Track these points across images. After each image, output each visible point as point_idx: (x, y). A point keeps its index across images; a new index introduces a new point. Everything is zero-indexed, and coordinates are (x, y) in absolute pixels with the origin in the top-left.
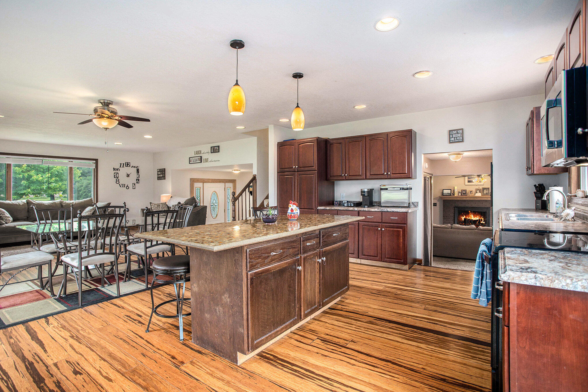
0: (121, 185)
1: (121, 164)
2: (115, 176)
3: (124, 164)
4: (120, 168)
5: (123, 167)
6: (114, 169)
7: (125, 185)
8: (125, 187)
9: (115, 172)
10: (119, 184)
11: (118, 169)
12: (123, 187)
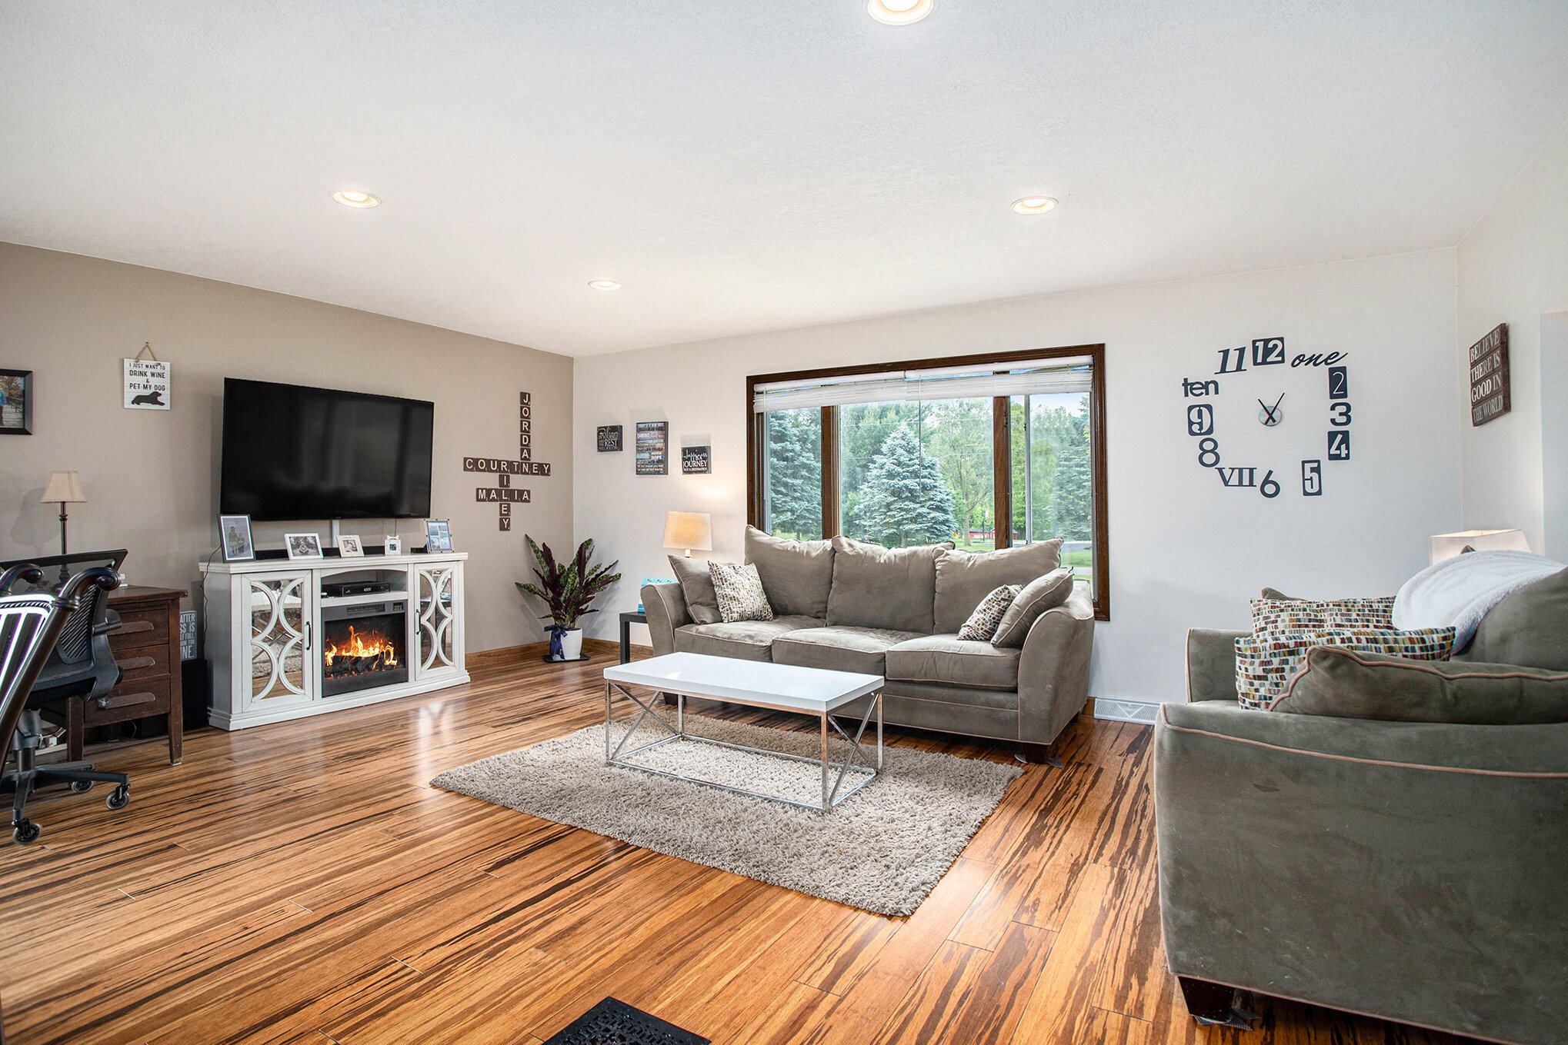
0: (1227, 472)
1: (1226, 353)
2: (1191, 423)
5: (1238, 369)
6: (1188, 387)
7: (1251, 470)
8: (1251, 484)
9: (1192, 400)
10: (1220, 470)
11: (1207, 383)
12: (1241, 484)
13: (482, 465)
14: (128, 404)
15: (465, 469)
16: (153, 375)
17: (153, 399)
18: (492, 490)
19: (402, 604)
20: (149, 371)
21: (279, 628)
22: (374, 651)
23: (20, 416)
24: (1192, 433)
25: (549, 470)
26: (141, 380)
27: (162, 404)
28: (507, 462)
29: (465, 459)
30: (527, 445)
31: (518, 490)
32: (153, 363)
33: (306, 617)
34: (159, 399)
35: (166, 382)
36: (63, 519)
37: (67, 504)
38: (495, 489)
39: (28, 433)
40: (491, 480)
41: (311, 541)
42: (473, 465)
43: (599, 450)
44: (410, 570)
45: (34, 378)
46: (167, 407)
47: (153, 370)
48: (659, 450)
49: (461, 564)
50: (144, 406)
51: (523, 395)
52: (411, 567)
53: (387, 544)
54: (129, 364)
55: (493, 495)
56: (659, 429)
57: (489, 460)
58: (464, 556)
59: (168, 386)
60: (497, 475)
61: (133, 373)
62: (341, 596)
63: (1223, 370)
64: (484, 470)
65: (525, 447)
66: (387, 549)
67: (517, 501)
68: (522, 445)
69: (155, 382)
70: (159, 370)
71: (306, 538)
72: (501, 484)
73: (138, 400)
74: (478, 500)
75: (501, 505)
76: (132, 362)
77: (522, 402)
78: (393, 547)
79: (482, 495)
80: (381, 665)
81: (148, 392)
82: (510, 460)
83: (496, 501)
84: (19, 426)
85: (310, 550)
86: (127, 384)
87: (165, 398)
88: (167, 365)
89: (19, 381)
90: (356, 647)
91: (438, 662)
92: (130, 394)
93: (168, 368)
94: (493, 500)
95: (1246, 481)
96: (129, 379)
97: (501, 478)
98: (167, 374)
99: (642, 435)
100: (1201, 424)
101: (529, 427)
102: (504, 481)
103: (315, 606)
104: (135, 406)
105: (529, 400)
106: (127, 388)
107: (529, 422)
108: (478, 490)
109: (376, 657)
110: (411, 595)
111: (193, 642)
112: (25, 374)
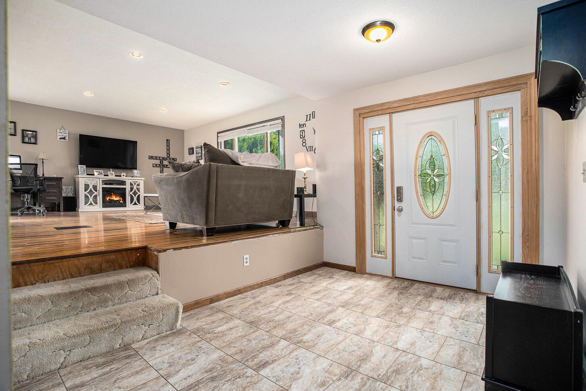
0: (308, 148)
1: (307, 116)
2: (301, 135)
3: (310, 115)
4: (306, 123)
5: (310, 120)
6: (300, 125)
7: (312, 146)
8: (312, 150)
9: (301, 129)
10: (306, 147)
11: (304, 124)
12: (310, 151)
13: (154, 158)
14: (58, 139)
15: (149, 159)
16: (64, 133)
17: (64, 138)
18: (157, 164)
19: (125, 189)
20: (63, 132)
21: (91, 190)
22: (117, 199)
23: (35, 140)
24: (301, 138)
25: (176, 160)
26: (61, 134)
27: (66, 140)
28: (162, 157)
29: (149, 156)
30: (169, 153)
31: (166, 165)
32: (64, 130)
33: (98, 189)
34: (65, 138)
35: (67, 135)
36: (43, 162)
37: (44, 160)
38: (159, 164)
39: (36, 144)
40: (158, 162)
41: (101, 172)
42: (151, 158)
43: (189, 154)
44: (127, 181)
45: (38, 133)
46: (67, 140)
47: (64, 132)
48: (200, 153)
49: (143, 181)
50: (62, 140)
51: (167, 140)
52: (127, 180)
53: (122, 174)
54: (58, 131)
55: (158, 165)
56: (200, 148)
57: (157, 157)
58: (144, 179)
59: (67, 136)
60: (159, 160)
61: (59, 133)
62: (107, 185)
63: (307, 121)
64: (155, 159)
65: (168, 154)
66: (122, 176)
67: (166, 167)
68: (167, 153)
69: (64, 135)
70: (65, 132)
71: (99, 171)
72: (161, 163)
73: (61, 139)
74: (153, 167)
75: (160, 168)
76: (59, 130)
77: (167, 142)
78: (124, 175)
79: (155, 165)
80: (119, 202)
81: (63, 137)
82: (163, 157)
83: (159, 167)
84: (34, 142)
85: (100, 174)
86: (58, 135)
87: (67, 138)
88: (67, 131)
89: (34, 133)
90: (113, 198)
91: (135, 204)
92: (59, 137)
93: (67, 132)
94: (158, 167)
95: (311, 150)
96: (58, 134)
97: (161, 161)
98: (67, 133)
99: (197, 150)
100: (302, 135)
101: (169, 148)
102: (161, 162)
103: (100, 187)
104: (60, 140)
105: (169, 141)
106: (58, 136)
107: (169, 147)
108: (153, 164)
109: (118, 200)
110: (128, 187)
111: (73, 193)
112: (35, 132)
